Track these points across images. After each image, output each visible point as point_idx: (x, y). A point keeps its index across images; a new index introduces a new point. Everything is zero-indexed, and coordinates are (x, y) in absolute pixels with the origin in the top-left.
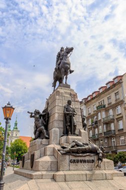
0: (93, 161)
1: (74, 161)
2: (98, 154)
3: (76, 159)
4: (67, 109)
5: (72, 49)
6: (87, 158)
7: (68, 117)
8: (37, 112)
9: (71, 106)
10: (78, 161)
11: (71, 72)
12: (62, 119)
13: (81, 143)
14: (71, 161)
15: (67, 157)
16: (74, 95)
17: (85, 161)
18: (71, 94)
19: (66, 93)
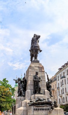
0: (48, 109)
1: (36, 110)
2: (51, 105)
3: (38, 108)
4: (35, 77)
5: (39, 37)
6: (44, 108)
7: (36, 83)
8: (19, 80)
9: (38, 76)
10: (39, 110)
11: (41, 51)
12: (33, 84)
13: (42, 99)
14: (34, 110)
15: (32, 107)
16: (41, 68)
17: (43, 109)
18: (39, 67)
19: (36, 66)
